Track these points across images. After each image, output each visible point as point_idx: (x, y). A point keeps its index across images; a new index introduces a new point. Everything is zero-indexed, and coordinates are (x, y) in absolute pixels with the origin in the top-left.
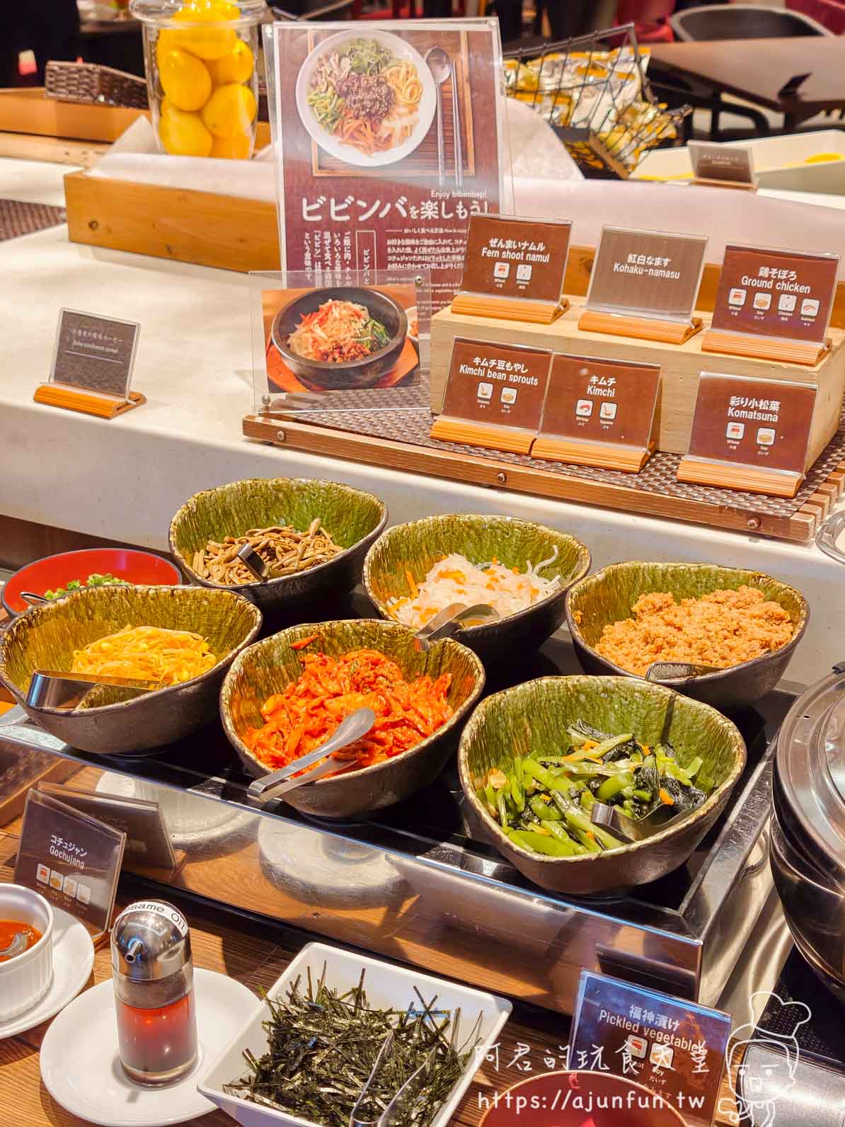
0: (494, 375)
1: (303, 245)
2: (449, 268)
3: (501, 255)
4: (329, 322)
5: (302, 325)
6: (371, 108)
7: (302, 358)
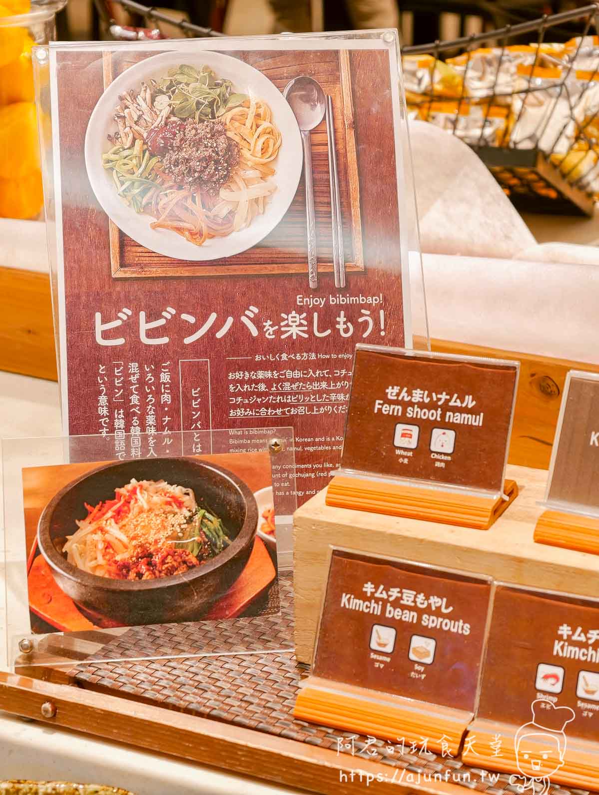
0: (397, 614)
1: (96, 384)
2: (326, 413)
3: (404, 412)
4: (130, 515)
5: (88, 520)
6: (201, 172)
7: (89, 575)
